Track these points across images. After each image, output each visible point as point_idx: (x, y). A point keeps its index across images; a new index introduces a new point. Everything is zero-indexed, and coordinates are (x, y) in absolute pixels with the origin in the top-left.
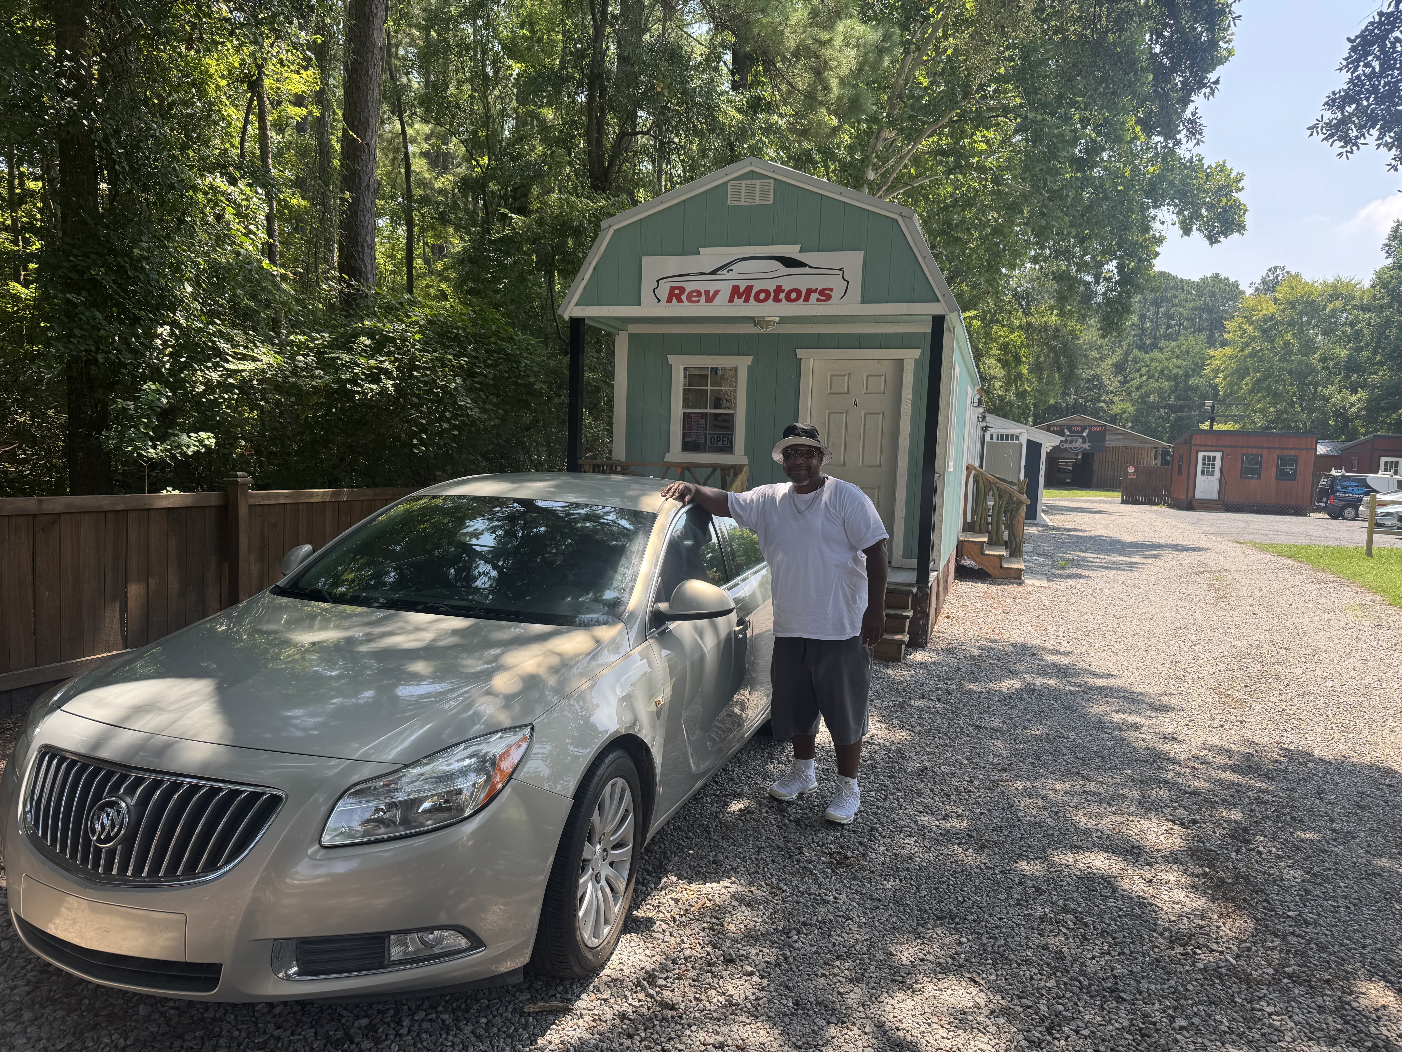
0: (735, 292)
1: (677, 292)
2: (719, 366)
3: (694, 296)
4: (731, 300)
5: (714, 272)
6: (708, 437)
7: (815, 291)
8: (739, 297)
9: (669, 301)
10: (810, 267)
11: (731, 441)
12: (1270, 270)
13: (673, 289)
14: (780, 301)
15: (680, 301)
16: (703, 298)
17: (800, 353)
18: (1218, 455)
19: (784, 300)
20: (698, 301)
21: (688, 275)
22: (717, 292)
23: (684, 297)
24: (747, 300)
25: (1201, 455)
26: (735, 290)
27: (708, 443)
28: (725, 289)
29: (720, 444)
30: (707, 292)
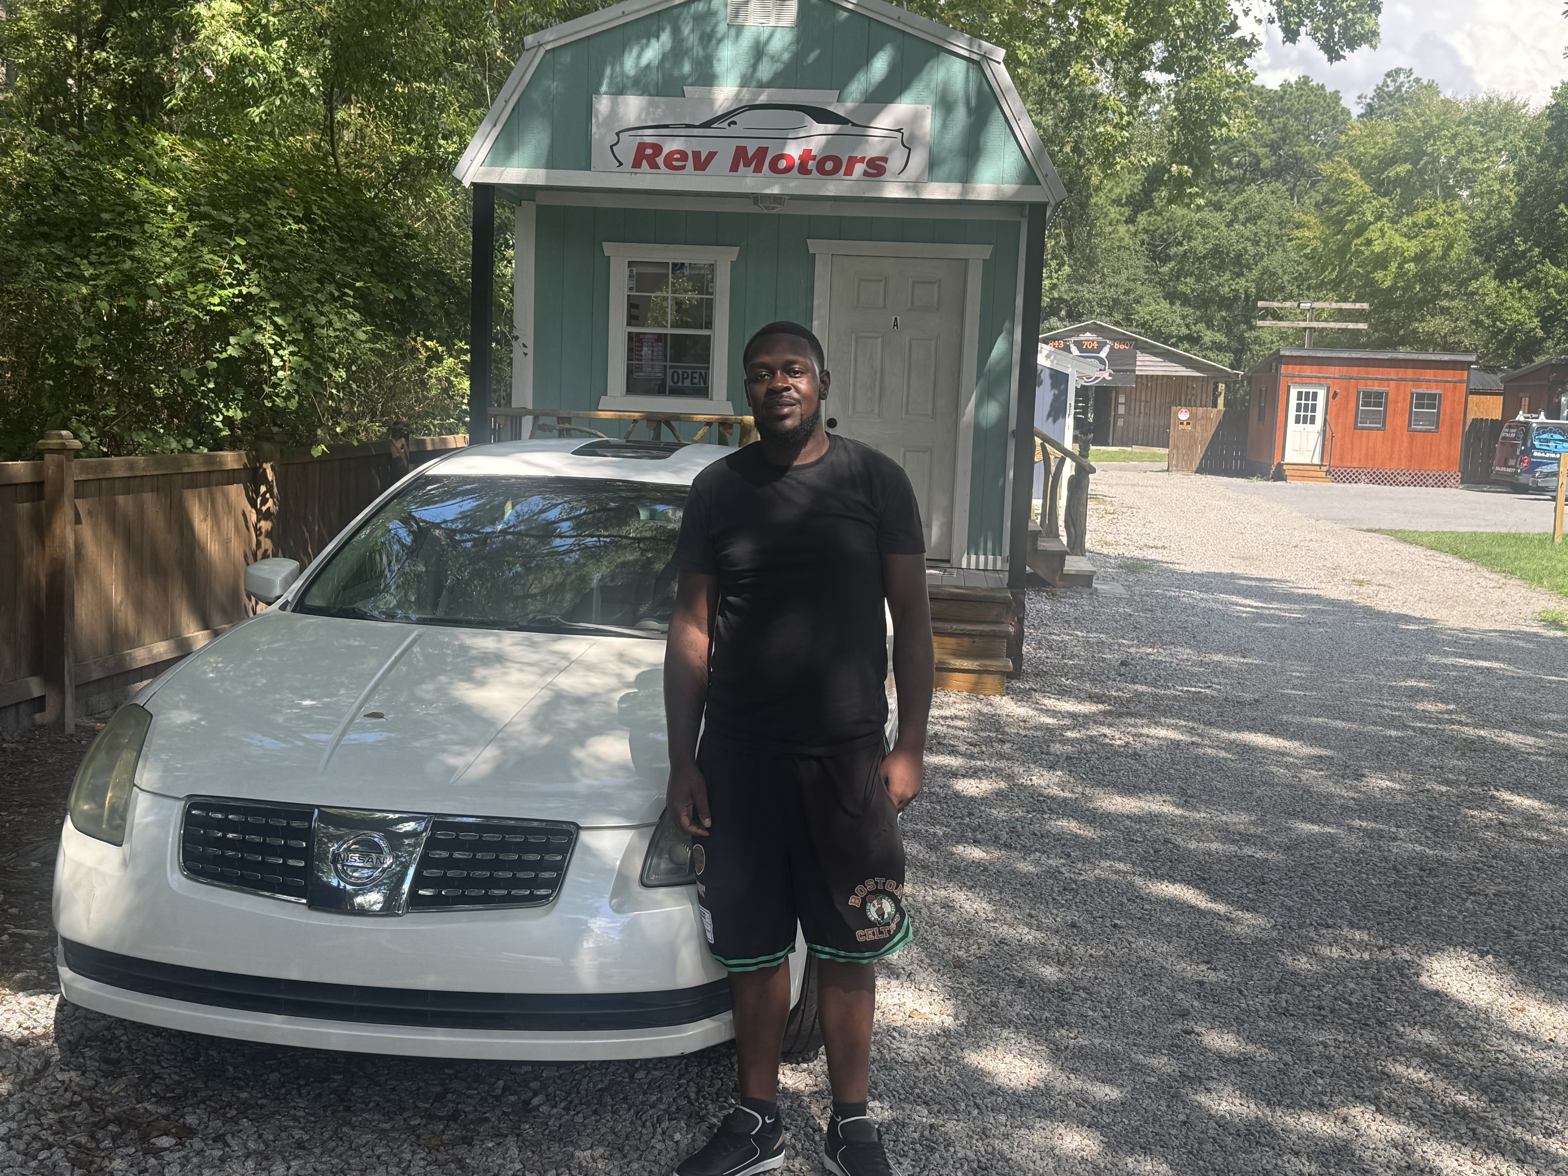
0: (740, 157)
1: (649, 151)
2: (686, 262)
3: (676, 161)
4: (734, 168)
5: (707, 125)
6: (669, 372)
7: (862, 160)
8: (747, 165)
9: (637, 164)
10: (854, 125)
11: (705, 379)
12: (1388, 75)
13: (642, 146)
14: (809, 172)
15: (654, 165)
16: (690, 163)
17: (814, 245)
18: (1321, 394)
19: (815, 171)
20: (683, 168)
21: (666, 126)
22: (712, 155)
23: (660, 160)
24: (758, 169)
25: (1294, 393)
26: (741, 152)
27: (669, 383)
28: (726, 152)
29: (687, 383)
30: (697, 155)
